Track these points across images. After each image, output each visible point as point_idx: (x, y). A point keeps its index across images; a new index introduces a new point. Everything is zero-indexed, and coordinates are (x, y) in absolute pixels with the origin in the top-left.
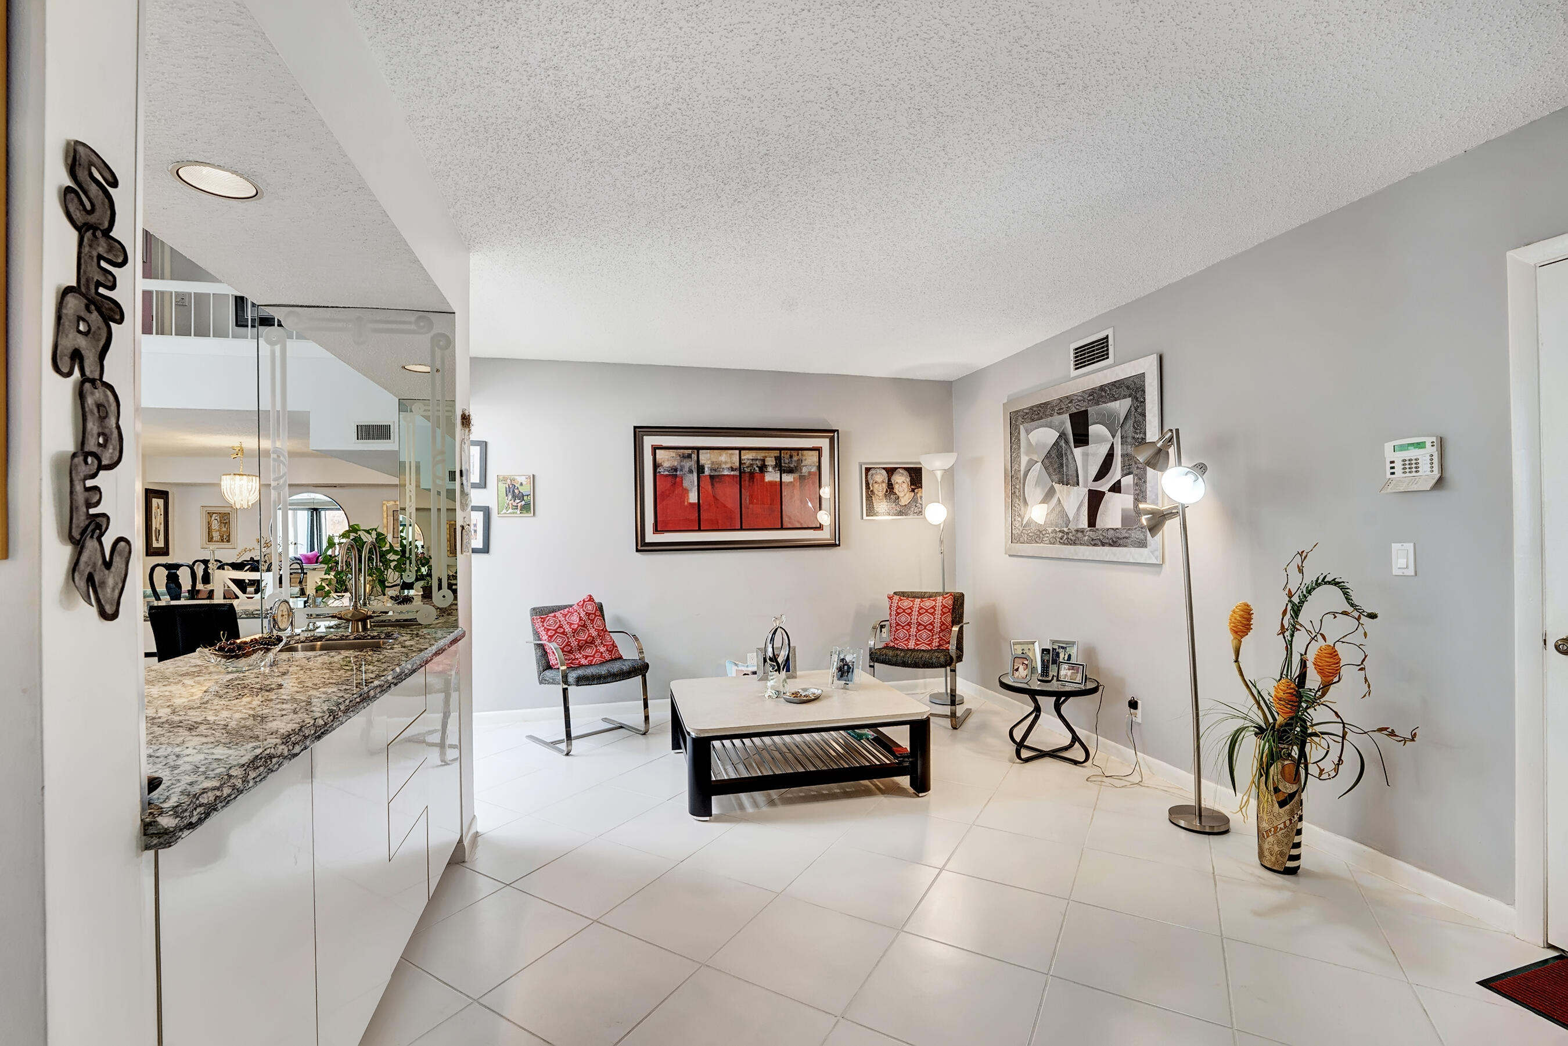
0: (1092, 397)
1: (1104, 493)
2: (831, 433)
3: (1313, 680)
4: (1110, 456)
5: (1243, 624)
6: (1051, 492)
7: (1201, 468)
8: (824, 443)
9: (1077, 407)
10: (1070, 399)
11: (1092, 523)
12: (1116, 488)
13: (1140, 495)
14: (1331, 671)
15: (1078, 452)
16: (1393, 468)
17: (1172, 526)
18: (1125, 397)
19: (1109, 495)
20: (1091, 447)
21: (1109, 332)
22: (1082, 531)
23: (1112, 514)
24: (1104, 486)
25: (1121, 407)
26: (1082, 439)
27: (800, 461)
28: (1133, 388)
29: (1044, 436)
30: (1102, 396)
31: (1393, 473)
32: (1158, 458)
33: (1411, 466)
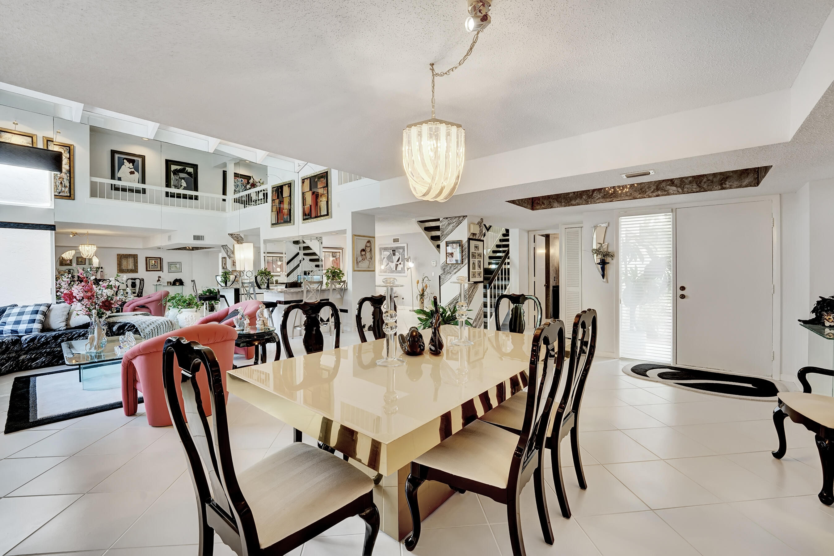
2: (342, 249)
3: (425, 288)
4: (399, 258)
5: (418, 283)
6: (388, 264)
7: (413, 262)
8: (341, 251)
10: (392, 247)
11: (396, 269)
12: (400, 264)
13: (404, 266)
14: (426, 287)
15: (393, 257)
17: (410, 270)
19: (399, 265)
20: (396, 256)
21: (399, 238)
22: (394, 271)
23: (400, 267)
24: (398, 263)
25: (401, 251)
26: (394, 254)
27: (336, 255)
28: (403, 248)
29: (387, 253)
32: (408, 261)
33: (434, 263)
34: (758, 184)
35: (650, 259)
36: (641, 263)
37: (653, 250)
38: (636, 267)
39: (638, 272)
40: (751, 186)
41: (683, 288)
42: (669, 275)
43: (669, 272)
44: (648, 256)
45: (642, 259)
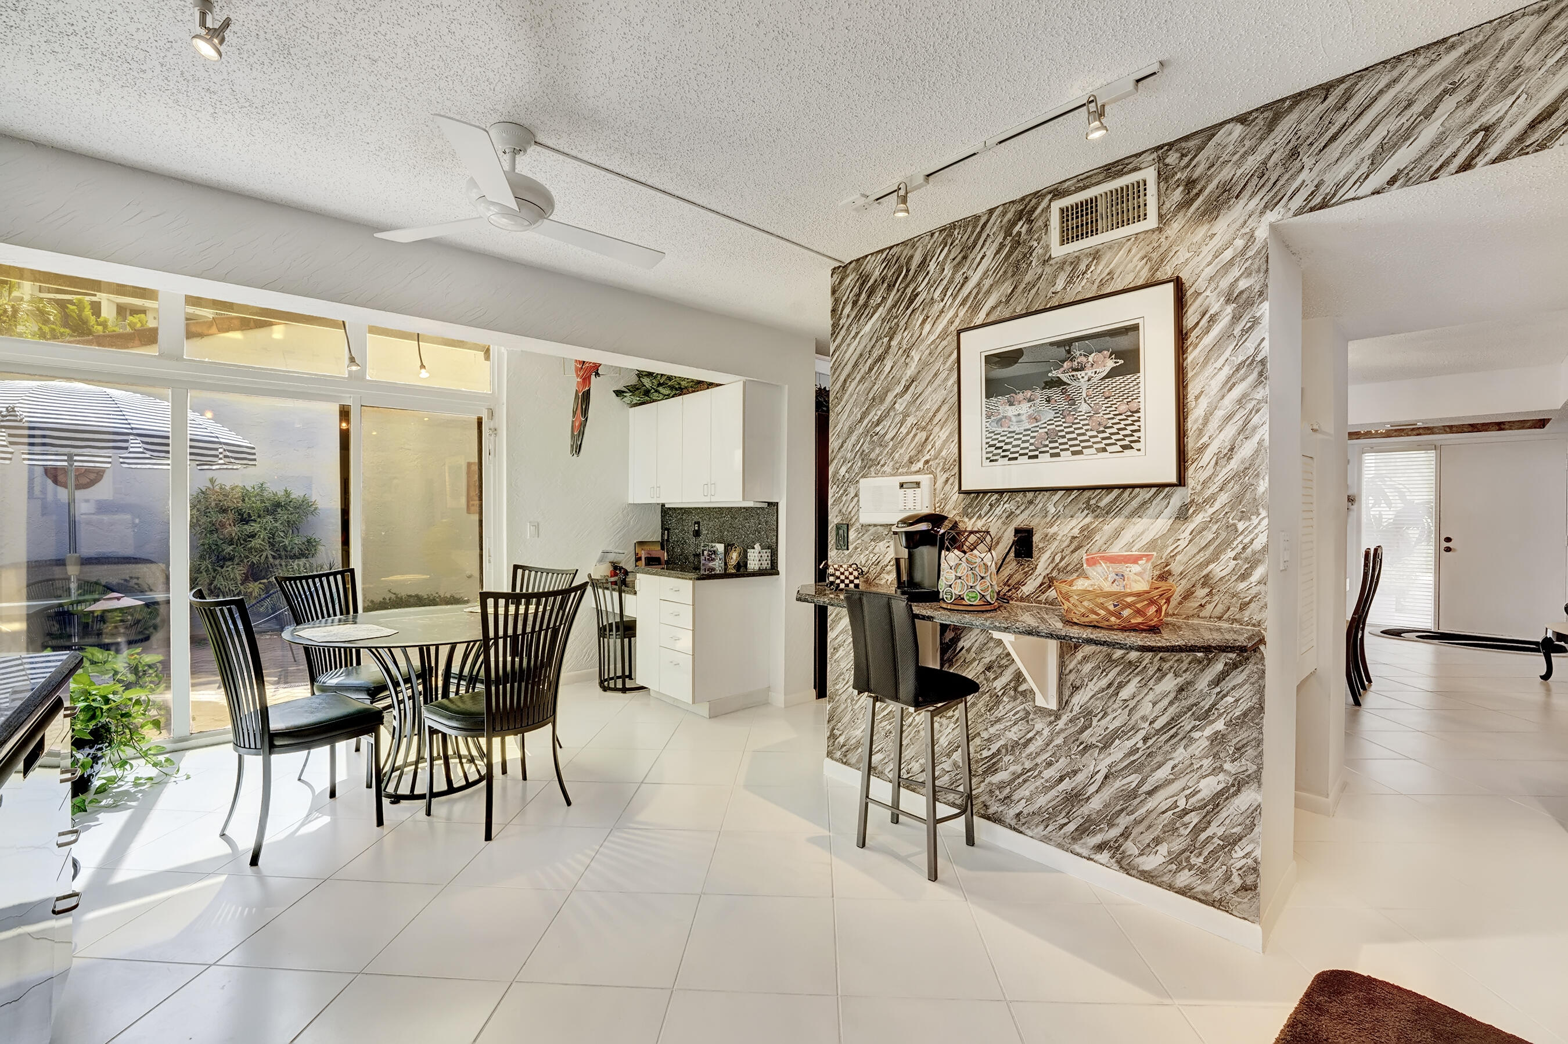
34: (1544, 427)
35: (1402, 505)
36: (1388, 509)
37: (1407, 494)
38: (1380, 515)
39: (1384, 520)
40: (1535, 428)
41: (1448, 540)
42: (1429, 525)
43: (1429, 520)
44: (1399, 501)
45: (1389, 505)
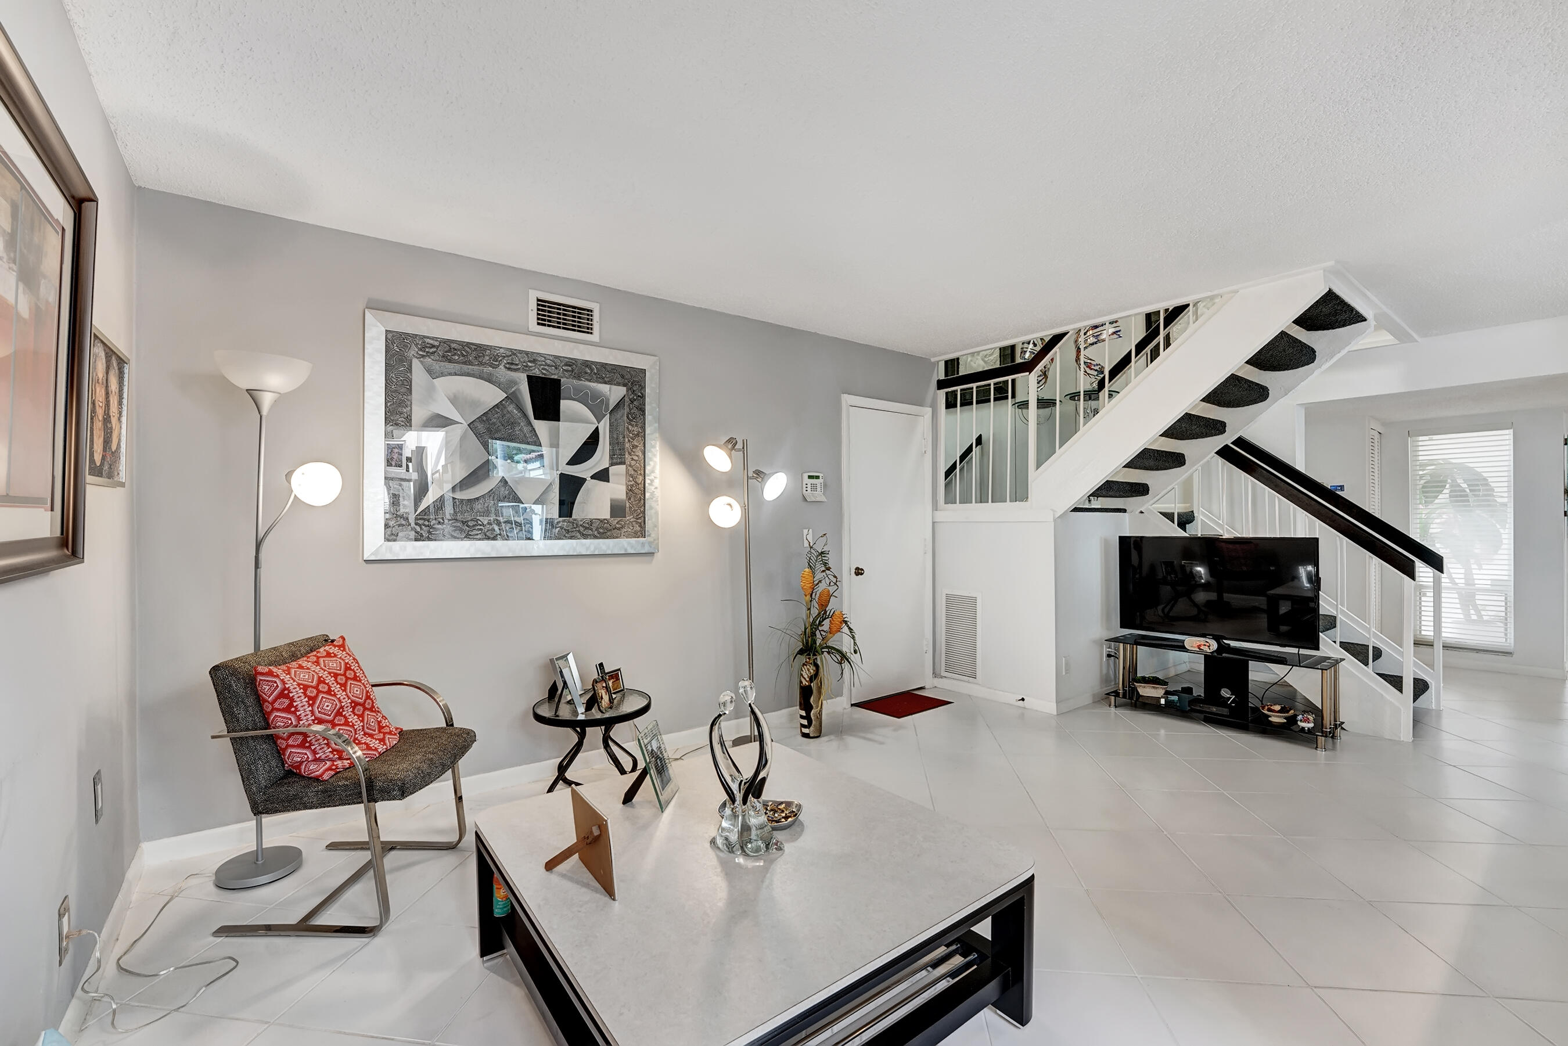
0: (570, 368)
1: (585, 480)
4: (592, 441)
9: (544, 372)
10: (529, 357)
11: (566, 512)
12: (602, 476)
13: (635, 487)
15: (541, 426)
16: (807, 487)
18: (618, 384)
19: (590, 483)
20: (564, 425)
21: (595, 307)
22: (552, 520)
23: (596, 503)
24: (585, 471)
25: (611, 392)
26: (547, 411)
28: (628, 379)
30: (586, 373)
31: (807, 490)
